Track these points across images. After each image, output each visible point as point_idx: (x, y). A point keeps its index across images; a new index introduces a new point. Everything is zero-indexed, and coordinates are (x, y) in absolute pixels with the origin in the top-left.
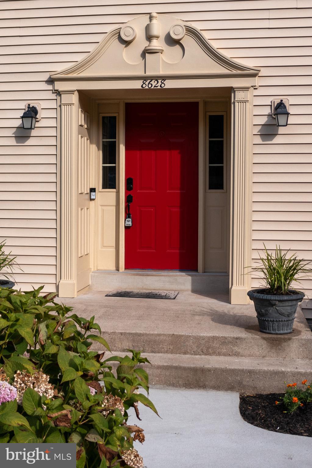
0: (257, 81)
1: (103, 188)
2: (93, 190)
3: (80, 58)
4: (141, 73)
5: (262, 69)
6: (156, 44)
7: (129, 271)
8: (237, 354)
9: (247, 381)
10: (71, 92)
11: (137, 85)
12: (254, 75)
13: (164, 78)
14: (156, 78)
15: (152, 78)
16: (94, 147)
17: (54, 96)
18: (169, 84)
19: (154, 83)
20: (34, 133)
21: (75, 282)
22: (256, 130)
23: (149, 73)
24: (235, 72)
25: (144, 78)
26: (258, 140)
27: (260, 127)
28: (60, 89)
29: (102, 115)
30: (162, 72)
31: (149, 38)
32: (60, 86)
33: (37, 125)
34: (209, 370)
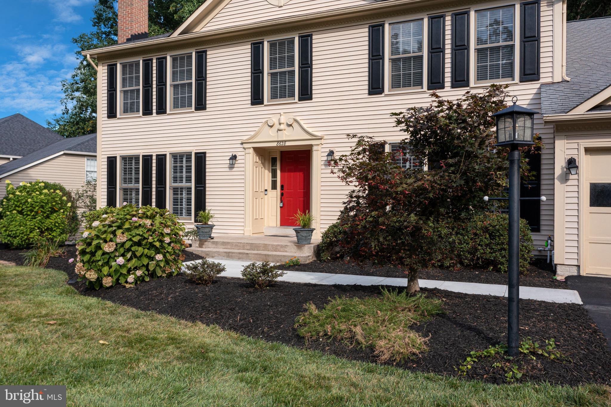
0: (322, 141)
1: (272, 189)
2: (266, 190)
3: (252, 133)
4: (276, 139)
5: (325, 136)
6: (282, 127)
7: (281, 227)
8: (286, 251)
9: (283, 259)
10: (250, 148)
11: (275, 144)
12: (321, 139)
13: (285, 141)
14: (282, 141)
15: (281, 141)
16: (267, 171)
17: (243, 150)
18: (288, 144)
19: (281, 143)
20: (236, 166)
21: (251, 229)
22: (323, 163)
23: (280, 139)
24: (314, 138)
25: (278, 142)
26: (323, 167)
27: (324, 161)
28: (245, 147)
29: (271, 157)
30: (284, 139)
31: (280, 124)
32: (245, 146)
33: (237, 162)
34: (270, 255)
